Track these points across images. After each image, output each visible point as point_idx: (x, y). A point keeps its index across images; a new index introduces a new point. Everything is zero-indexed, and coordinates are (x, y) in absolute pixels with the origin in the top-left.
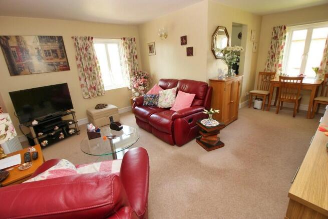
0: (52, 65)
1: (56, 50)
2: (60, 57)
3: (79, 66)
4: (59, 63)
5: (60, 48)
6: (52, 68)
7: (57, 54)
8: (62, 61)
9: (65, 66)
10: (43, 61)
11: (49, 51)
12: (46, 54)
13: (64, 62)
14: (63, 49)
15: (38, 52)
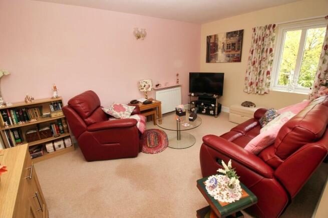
0: (229, 56)
1: (235, 44)
2: (236, 50)
3: (250, 59)
4: (234, 55)
5: (239, 41)
6: (228, 59)
7: (235, 47)
8: (236, 53)
9: (238, 58)
10: (224, 53)
11: (230, 44)
12: (227, 47)
13: (238, 54)
14: (241, 42)
15: (223, 45)
